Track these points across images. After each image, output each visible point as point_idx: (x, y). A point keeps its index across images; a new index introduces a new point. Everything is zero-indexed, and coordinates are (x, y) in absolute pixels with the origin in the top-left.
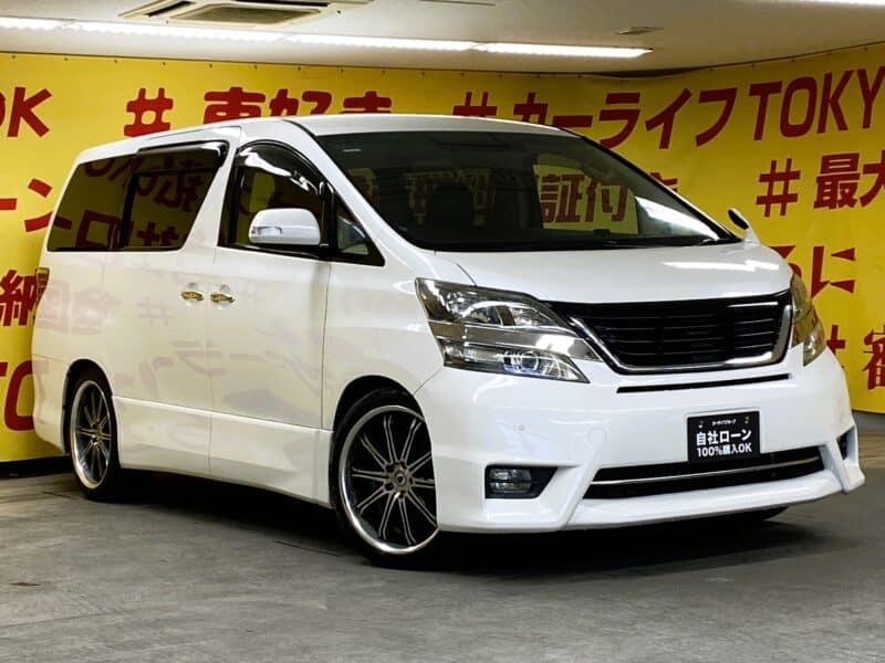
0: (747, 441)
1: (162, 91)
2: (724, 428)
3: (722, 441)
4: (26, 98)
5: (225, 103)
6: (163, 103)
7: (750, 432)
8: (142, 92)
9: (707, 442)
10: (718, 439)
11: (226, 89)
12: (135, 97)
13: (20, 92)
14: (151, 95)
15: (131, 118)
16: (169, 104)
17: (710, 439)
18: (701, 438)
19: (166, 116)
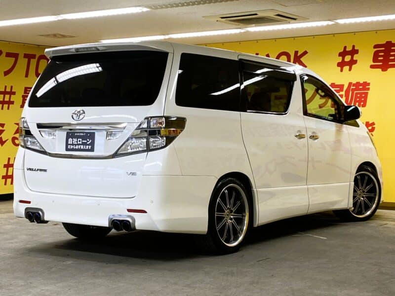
1: (354, 46)
4: (299, 54)
5: (383, 49)
6: (354, 52)
8: (345, 48)
11: (384, 42)
12: (342, 50)
13: (296, 52)
14: (349, 49)
15: (340, 59)
16: (357, 52)
19: (356, 57)
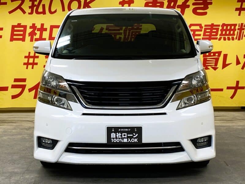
0: (136, 138)
2: (125, 132)
3: (123, 137)
7: (137, 135)
9: (116, 137)
10: (121, 136)
17: (117, 136)
18: (113, 135)
